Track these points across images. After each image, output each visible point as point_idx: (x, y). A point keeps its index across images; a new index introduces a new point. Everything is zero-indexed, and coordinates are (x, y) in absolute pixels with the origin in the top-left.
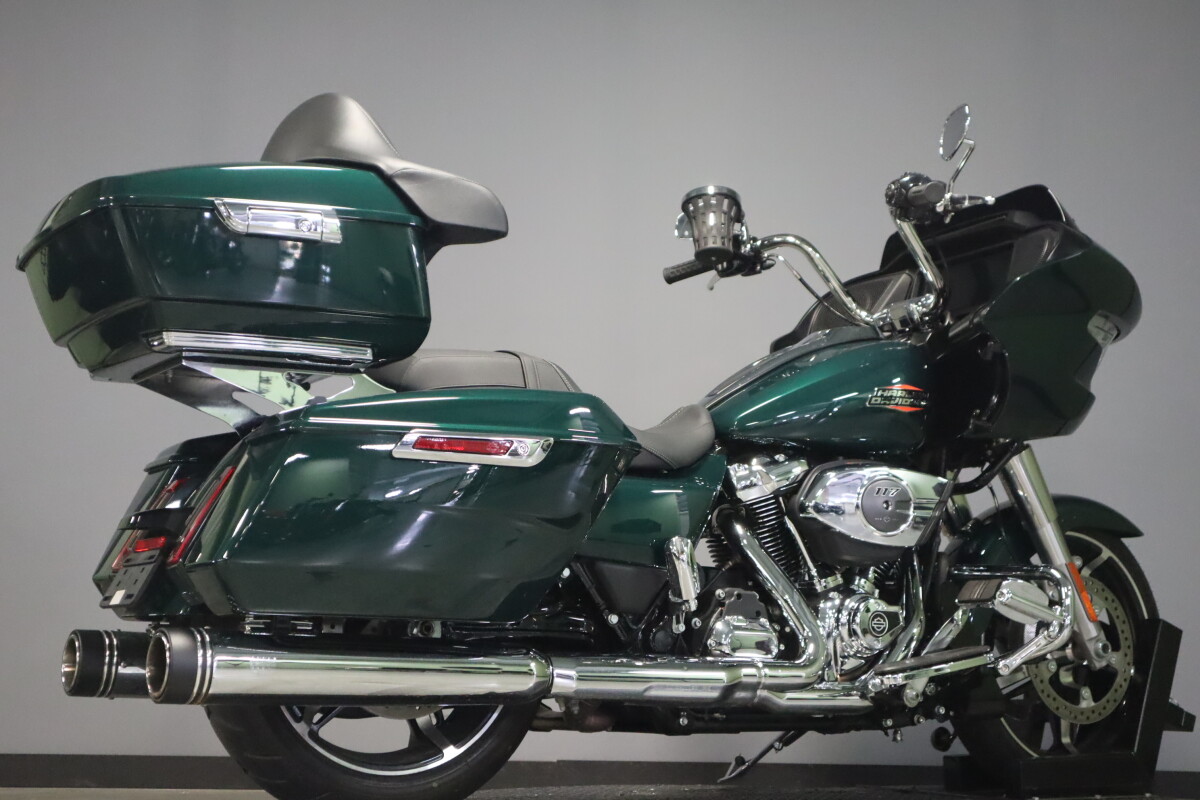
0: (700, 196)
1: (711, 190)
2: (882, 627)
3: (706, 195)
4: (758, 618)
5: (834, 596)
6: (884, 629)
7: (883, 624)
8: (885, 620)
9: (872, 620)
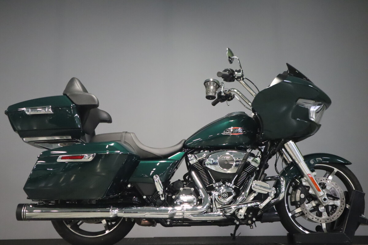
0: (208, 81)
1: (211, 80)
2: (226, 196)
3: (210, 81)
4: (191, 195)
5: (217, 188)
6: (226, 197)
7: (226, 195)
8: (227, 194)
9: (222, 194)
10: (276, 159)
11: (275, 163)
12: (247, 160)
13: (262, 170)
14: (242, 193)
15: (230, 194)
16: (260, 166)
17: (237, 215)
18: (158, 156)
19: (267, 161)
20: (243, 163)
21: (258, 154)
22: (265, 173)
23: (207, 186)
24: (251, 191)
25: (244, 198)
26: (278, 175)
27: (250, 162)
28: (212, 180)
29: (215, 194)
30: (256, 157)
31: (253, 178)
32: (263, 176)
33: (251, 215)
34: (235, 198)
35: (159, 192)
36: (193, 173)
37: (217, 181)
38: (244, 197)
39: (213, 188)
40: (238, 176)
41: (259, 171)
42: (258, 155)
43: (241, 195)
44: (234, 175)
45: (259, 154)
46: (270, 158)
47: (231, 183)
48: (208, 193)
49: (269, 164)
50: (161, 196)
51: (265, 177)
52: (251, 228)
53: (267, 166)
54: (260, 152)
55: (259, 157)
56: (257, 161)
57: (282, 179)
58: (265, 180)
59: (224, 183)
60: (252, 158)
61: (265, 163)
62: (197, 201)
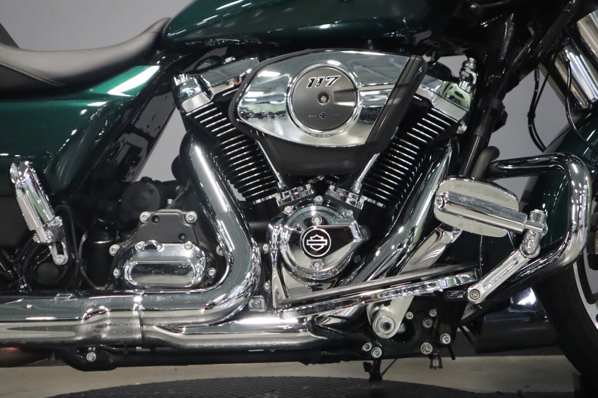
2: (323, 245)
4: (184, 242)
5: (288, 210)
6: (326, 248)
7: (324, 242)
8: (326, 237)
9: (308, 237)
10: (535, 93)
11: (528, 110)
12: (417, 92)
13: (480, 132)
14: (395, 230)
15: (340, 237)
16: (472, 118)
17: (372, 321)
18: (41, 82)
19: (502, 97)
20: (396, 101)
21: (463, 69)
22: (489, 145)
23: (259, 201)
24: (432, 225)
25: (405, 250)
26: (540, 153)
27: (428, 101)
28: (274, 178)
29: (280, 232)
30: (457, 81)
31: (442, 166)
32: (483, 157)
33: (434, 319)
34: (365, 251)
35: (34, 232)
36: (198, 152)
37: (294, 181)
38: (405, 246)
39: (272, 213)
40: (378, 159)
41: (467, 138)
42: (465, 74)
43: (394, 237)
44: (361, 153)
45: (468, 70)
46: (513, 83)
47: (349, 188)
48: (250, 233)
49: (506, 110)
50: (53, 250)
51: (490, 164)
52: (431, 366)
53: (499, 119)
54: (472, 59)
55: (470, 79)
56: (461, 96)
57: (575, 168)
58: (489, 176)
59: (320, 189)
60: (439, 85)
61: (494, 104)
62: (209, 265)
